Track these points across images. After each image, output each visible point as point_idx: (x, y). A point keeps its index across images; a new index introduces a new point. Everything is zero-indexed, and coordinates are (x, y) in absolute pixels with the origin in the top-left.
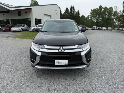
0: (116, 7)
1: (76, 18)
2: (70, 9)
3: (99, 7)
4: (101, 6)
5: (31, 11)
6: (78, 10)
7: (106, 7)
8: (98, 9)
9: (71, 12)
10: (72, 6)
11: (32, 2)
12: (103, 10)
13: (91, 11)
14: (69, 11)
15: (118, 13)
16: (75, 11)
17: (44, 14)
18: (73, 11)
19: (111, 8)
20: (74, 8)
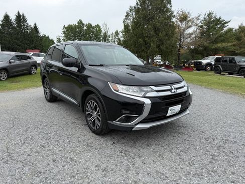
0: (105, 26)
1: (33, 41)
2: (16, 20)
3: (78, 23)
4: (80, 21)
6: (35, 24)
7: (89, 23)
8: (75, 26)
9: (18, 26)
10: (19, 13)
12: (85, 28)
13: (64, 27)
14: (14, 23)
15: (109, 36)
16: (29, 24)
18: (24, 25)
19: (98, 26)
20: (24, 17)
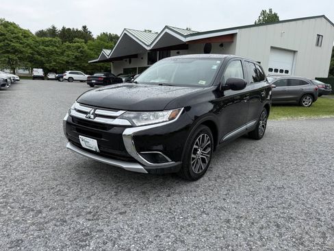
5: (232, 42)
11: (261, 18)
17: (272, 48)
